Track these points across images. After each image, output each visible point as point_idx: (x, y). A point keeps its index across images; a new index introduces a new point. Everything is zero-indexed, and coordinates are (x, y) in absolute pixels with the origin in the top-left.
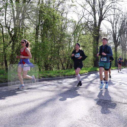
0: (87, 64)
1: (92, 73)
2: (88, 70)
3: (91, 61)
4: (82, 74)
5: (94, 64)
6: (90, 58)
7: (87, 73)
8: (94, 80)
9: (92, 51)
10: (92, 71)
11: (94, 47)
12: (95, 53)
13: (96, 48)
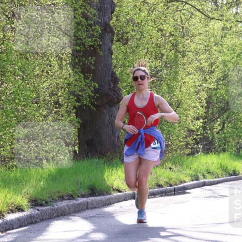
1: (62, 214)
2: (30, 189)
3: (57, 104)
5: (82, 132)
6: (45, 85)
7: (20, 209)
10: (62, 198)
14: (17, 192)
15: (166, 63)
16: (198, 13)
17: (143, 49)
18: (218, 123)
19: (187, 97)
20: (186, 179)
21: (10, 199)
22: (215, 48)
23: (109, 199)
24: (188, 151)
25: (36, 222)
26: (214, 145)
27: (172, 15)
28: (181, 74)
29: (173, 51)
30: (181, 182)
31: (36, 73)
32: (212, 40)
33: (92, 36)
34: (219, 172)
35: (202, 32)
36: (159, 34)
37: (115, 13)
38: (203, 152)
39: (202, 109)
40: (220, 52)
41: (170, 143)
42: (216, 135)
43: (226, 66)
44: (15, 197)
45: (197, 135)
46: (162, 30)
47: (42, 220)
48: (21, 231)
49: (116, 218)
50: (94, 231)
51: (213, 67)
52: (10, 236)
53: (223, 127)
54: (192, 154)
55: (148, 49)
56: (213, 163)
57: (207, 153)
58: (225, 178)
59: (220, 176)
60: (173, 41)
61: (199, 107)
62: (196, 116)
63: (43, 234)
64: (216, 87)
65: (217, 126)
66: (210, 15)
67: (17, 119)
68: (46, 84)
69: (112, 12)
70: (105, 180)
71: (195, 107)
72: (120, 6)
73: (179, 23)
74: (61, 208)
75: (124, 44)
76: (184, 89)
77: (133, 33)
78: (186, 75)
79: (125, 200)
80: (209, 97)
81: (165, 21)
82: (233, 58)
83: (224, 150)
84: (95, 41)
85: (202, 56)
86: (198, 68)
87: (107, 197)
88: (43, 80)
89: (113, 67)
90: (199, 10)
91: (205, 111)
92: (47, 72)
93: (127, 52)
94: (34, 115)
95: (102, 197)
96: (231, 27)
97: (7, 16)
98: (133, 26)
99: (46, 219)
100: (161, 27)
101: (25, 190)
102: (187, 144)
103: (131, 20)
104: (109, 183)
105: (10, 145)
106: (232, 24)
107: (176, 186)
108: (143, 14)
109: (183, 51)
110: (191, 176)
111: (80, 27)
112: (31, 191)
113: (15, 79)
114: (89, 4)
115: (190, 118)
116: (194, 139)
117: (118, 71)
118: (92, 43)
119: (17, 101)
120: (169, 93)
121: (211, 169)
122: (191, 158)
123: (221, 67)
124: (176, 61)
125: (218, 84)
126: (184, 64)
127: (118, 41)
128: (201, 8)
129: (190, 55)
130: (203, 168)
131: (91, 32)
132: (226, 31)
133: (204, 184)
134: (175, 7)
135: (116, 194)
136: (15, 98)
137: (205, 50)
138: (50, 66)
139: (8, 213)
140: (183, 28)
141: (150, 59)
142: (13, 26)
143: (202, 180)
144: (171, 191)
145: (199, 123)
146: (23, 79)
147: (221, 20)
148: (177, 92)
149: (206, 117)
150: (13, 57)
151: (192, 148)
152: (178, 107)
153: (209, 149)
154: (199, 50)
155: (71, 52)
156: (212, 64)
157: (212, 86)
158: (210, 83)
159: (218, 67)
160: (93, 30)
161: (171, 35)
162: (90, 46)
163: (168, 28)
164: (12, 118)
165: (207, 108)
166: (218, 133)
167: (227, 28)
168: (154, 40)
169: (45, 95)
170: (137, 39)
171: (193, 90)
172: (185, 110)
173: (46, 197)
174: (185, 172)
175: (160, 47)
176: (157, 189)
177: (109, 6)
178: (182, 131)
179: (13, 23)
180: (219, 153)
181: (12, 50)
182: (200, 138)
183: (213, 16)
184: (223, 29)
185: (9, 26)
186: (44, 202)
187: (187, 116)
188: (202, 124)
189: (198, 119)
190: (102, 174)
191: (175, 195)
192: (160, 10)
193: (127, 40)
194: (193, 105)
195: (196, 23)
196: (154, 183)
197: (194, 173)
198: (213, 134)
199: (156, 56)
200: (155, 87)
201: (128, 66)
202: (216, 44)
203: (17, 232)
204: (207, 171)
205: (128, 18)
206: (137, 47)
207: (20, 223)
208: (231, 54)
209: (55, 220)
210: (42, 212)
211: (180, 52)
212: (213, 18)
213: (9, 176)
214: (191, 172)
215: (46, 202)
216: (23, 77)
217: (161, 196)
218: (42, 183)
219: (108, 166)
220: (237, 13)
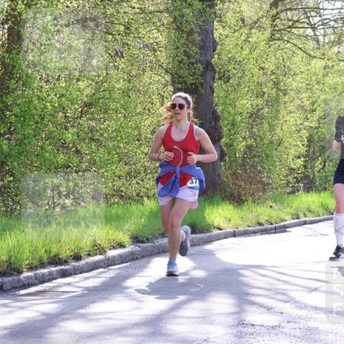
0: (122, 169)
2: (131, 226)
4: (77, 258)
7: (121, 246)
8: (182, 312)
9: (163, 56)
10: (163, 235)
11: (179, 29)
12: (184, 72)
13: (197, 37)
14: (119, 229)
15: (267, 101)
16: (300, 52)
17: (244, 87)
18: (319, 162)
19: (288, 135)
20: (287, 218)
21: (112, 236)
22: (316, 86)
23: (209, 237)
24: (288, 190)
25: (137, 259)
26: (315, 183)
27: (273, 54)
28: (283, 112)
29: (274, 90)
30: (282, 221)
31: (138, 111)
32: (314, 78)
33: (194, 74)
34: (321, 211)
35: (303, 70)
36: (261, 72)
37: (217, 51)
38: (304, 190)
39: (303, 147)
40: (321, 90)
41: (270, 181)
42: (317, 174)
43: (328, 104)
44: (117, 233)
45: (298, 174)
46: (263, 69)
47: (143, 257)
48: (123, 267)
49: (217, 256)
50: (195, 268)
51: (315, 106)
52: (112, 271)
53: (324, 165)
54: (293, 192)
55: (249, 87)
56: (314, 202)
57: (308, 192)
58: (325, 217)
59: (321, 215)
60: (275, 80)
61: (300, 146)
62: (297, 154)
63: (145, 270)
64: (317, 125)
65: (318, 165)
66: (312, 53)
67: (119, 156)
68: (148, 122)
69: (214, 51)
70: (205, 218)
71: (296, 146)
72: (222, 45)
73: (281, 61)
74: (161, 245)
75: (225, 82)
76: (285, 127)
77: (235, 71)
78: (288, 114)
79: (225, 238)
80: (311, 136)
81: (267, 59)
82: (335, 97)
83: (325, 189)
84: (197, 79)
85: (304, 95)
86: (299, 106)
87: (208, 234)
88: (145, 118)
89: (214, 105)
90: (301, 49)
91: (306, 149)
92: (149, 110)
93: (228, 90)
94: (135, 152)
95: (203, 235)
96: (333, 66)
97: (110, 54)
98: (234, 64)
99: (147, 256)
100: (263, 65)
101: (127, 227)
102: (288, 182)
103: (233, 58)
104: (209, 221)
105: (112, 182)
106: (334, 63)
107: (276, 225)
108: (245, 53)
109: (285, 90)
110: (292, 215)
111: (182, 65)
112: (132, 227)
113: (117, 116)
114: (191, 42)
115: (291, 157)
116: (295, 178)
117: (219, 109)
118: (194, 82)
119: (119, 138)
120: (270, 131)
121: (312, 208)
122: (291, 197)
123: (322, 105)
124: (277, 99)
125: (319, 123)
126: (285, 103)
127: (220, 79)
128: (302, 46)
129: (292, 93)
130: (304, 206)
131: (193, 70)
132: (328, 70)
133: (305, 223)
134: (277, 45)
135: (216, 232)
136: (117, 136)
137: (307, 88)
138: (152, 104)
139: (110, 249)
140: (284, 66)
141: (251, 97)
142: (116, 64)
143: (303, 219)
144: (272, 230)
145: (300, 162)
146: (125, 117)
147: (323, 59)
148: (278, 131)
149: (307, 156)
150: (116, 95)
151: (292, 187)
152: (279, 146)
153: (310, 187)
154: (301, 88)
155: (172, 90)
156: (313, 103)
157: (313, 125)
158: (311, 122)
159: (319, 106)
160: (195, 69)
161: (273, 73)
162: (192, 84)
163: (270, 66)
164: (113, 155)
165: (309, 146)
166: (319, 171)
167: (328, 67)
168: (255, 78)
169: (146, 132)
170: (238, 77)
171: (294, 129)
172: (286, 148)
173: (147, 234)
174: (285, 210)
175: (261, 85)
176: (258, 228)
177: (211, 45)
178: (283, 170)
179: (116, 62)
180: (320, 191)
181: (114, 88)
182: (301, 177)
183: (315, 55)
184: (325, 68)
185: (112, 64)
186: (145, 239)
187: (288, 155)
188: (303, 163)
189: (299, 157)
190: (203, 212)
191: (275, 233)
192: (262, 49)
193: (229, 78)
194: (295, 143)
195: (298, 61)
196: (254, 221)
197: (294, 212)
198: (314, 172)
199: (257, 94)
200: (256, 125)
201: (229, 104)
202: (318, 83)
203: (119, 268)
204: (308, 209)
205: (229, 56)
206: (238, 86)
207: (122, 259)
208: (333, 93)
209: (156, 257)
210: (144, 249)
211: (281, 91)
212: (315, 57)
213: (110, 213)
214: (291, 211)
215: (147, 239)
216: (125, 115)
217: (262, 234)
218: (143, 220)
219: (209, 203)
220: (339, 52)
